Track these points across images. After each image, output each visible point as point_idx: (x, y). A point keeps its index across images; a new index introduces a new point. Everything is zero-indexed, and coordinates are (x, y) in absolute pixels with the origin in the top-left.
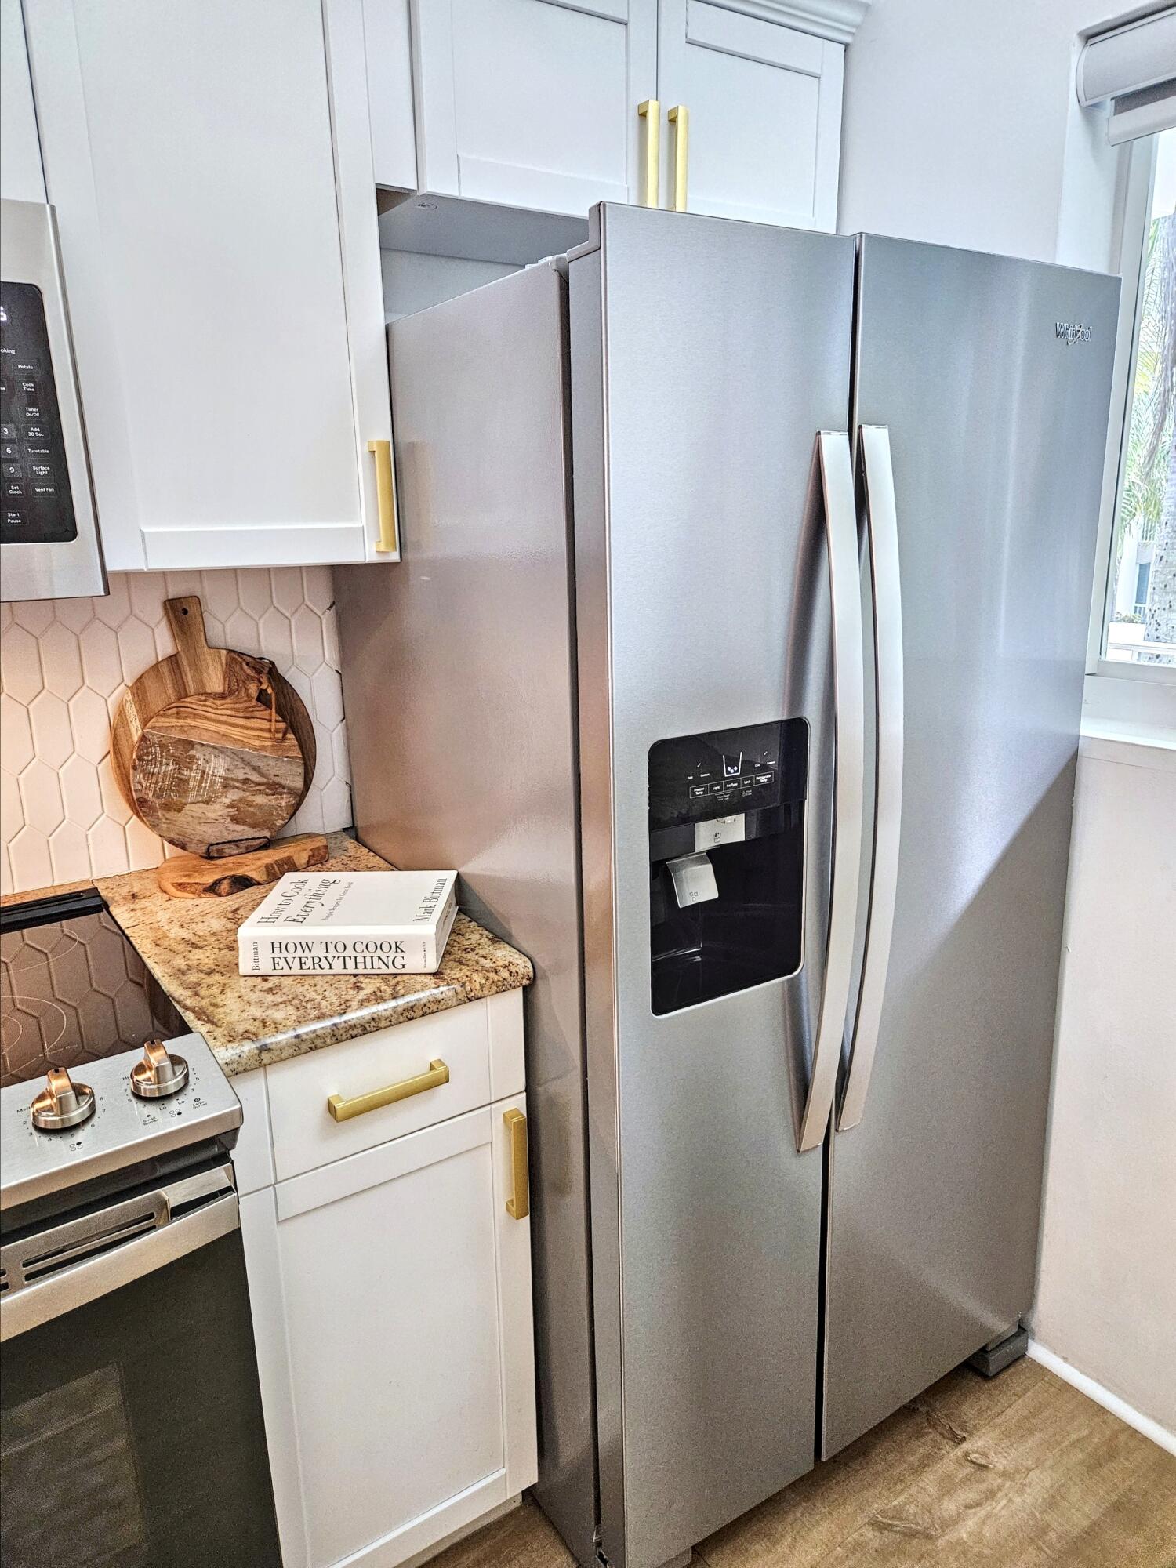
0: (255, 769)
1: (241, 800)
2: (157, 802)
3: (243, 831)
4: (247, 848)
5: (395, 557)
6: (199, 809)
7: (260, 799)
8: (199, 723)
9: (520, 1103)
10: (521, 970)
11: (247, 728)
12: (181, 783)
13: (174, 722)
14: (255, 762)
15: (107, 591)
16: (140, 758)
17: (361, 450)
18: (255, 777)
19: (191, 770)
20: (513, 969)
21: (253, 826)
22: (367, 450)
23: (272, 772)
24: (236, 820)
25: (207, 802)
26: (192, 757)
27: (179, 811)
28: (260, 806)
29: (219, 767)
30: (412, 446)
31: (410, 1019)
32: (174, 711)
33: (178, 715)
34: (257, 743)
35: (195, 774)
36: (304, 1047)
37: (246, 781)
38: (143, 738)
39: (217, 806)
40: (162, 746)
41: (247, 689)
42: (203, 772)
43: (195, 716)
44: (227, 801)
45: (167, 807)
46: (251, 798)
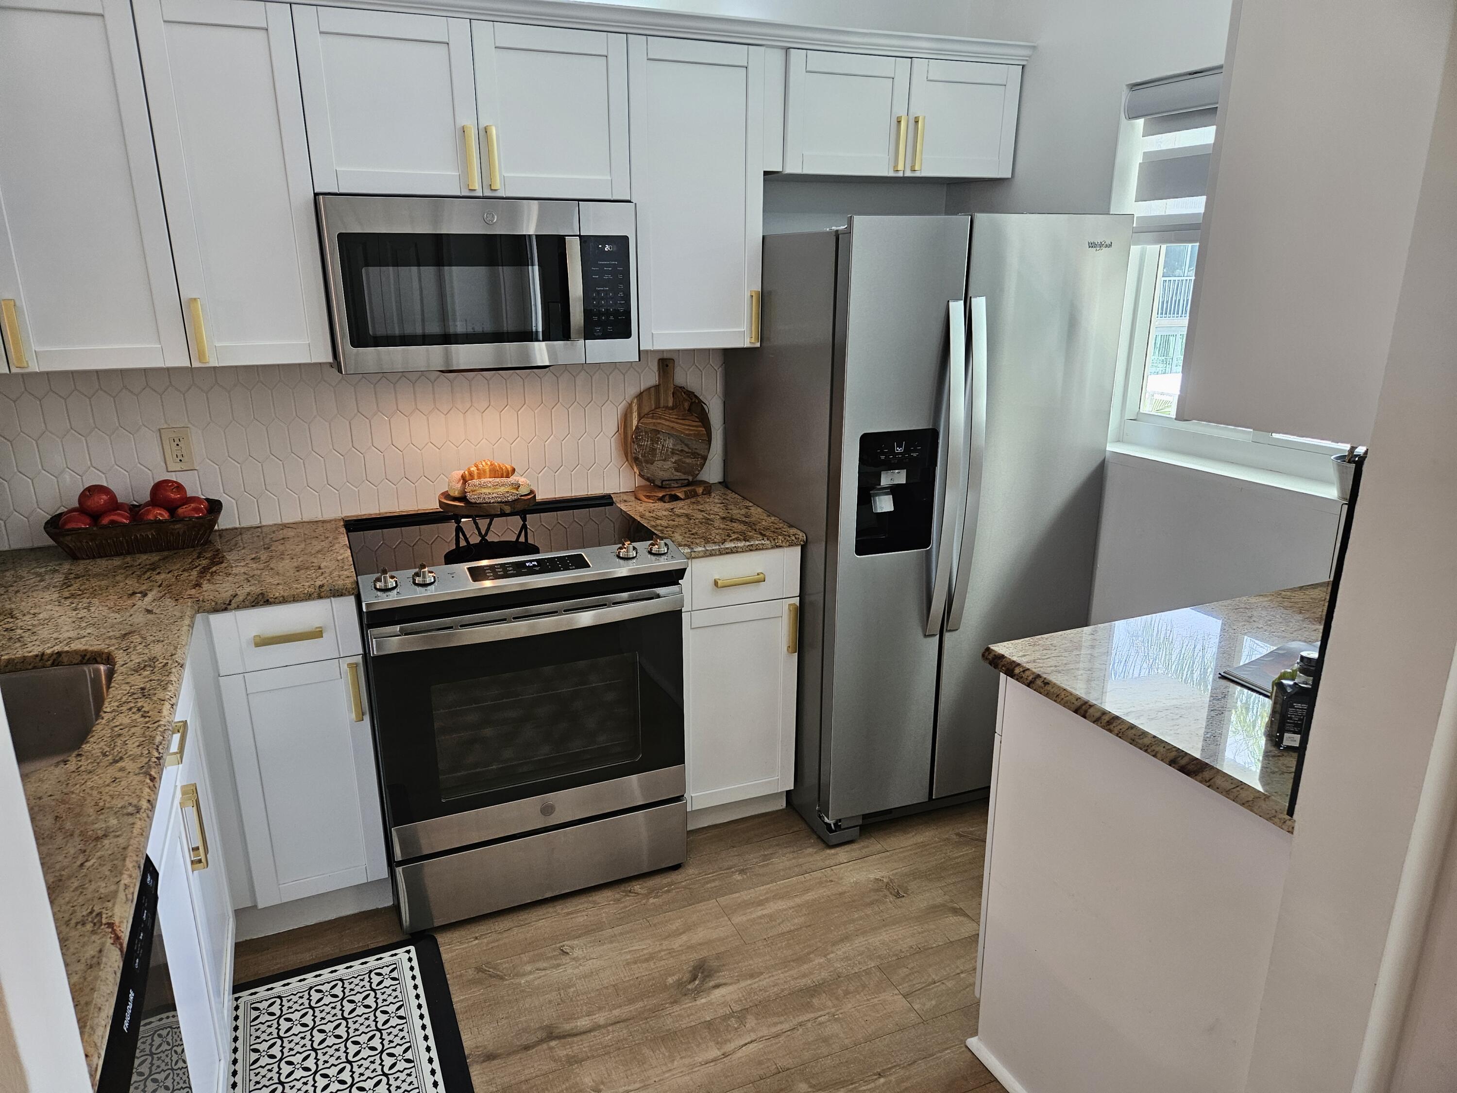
0: (687, 445)
1: (679, 460)
2: (643, 459)
3: (678, 475)
4: (682, 484)
5: (758, 345)
6: (659, 464)
7: (688, 460)
8: (663, 422)
9: (797, 601)
10: (801, 537)
11: (684, 425)
12: (654, 450)
13: (651, 420)
14: (686, 442)
15: (640, 360)
16: (636, 438)
17: (747, 295)
18: (686, 449)
19: (658, 444)
20: (797, 536)
21: (684, 474)
22: (749, 295)
23: (694, 447)
24: (677, 470)
25: (664, 460)
26: (658, 438)
27: (652, 464)
28: (688, 464)
29: (670, 443)
30: (770, 293)
31: (751, 550)
32: (651, 415)
33: (652, 418)
34: (687, 432)
35: (659, 446)
36: (708, 553)
37: (682, 451)
38: (637, 427)
39: (669, 463)
40: (646, 432)
41: (683, 406)
42: (663, 446)
43: (660, 418)
44: (673, 460)
45: (647, 462)
46: (684, 460)
